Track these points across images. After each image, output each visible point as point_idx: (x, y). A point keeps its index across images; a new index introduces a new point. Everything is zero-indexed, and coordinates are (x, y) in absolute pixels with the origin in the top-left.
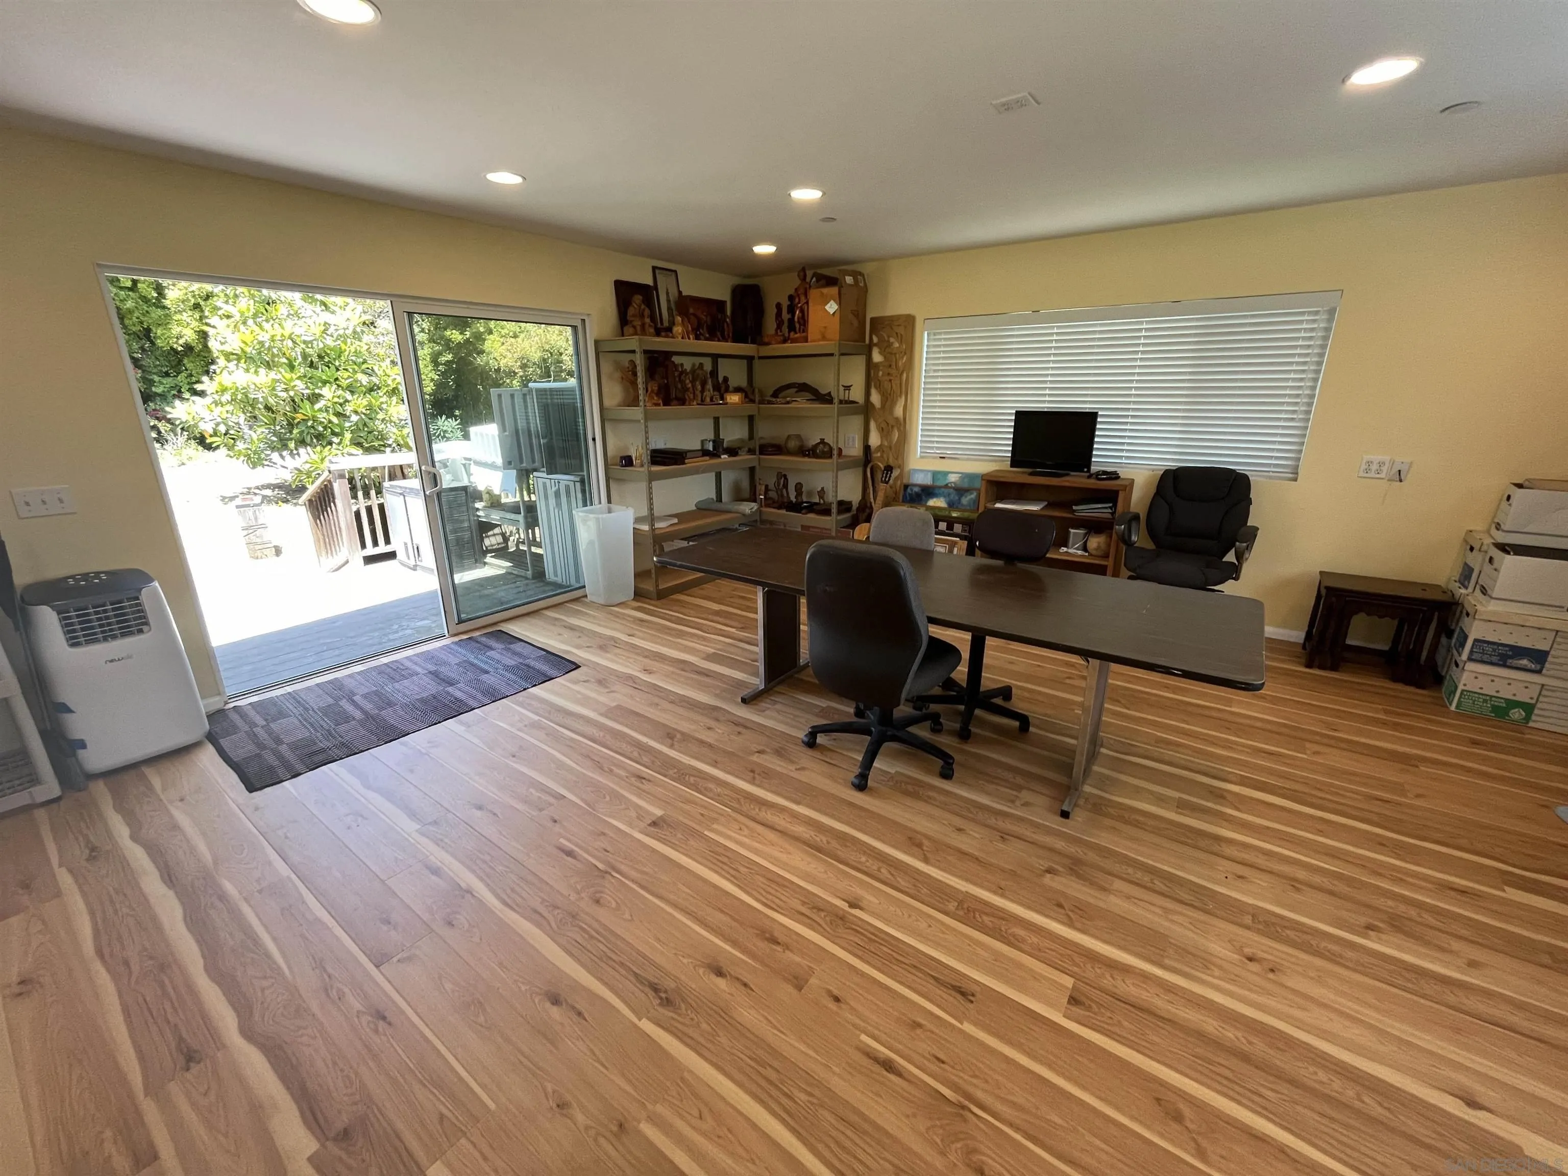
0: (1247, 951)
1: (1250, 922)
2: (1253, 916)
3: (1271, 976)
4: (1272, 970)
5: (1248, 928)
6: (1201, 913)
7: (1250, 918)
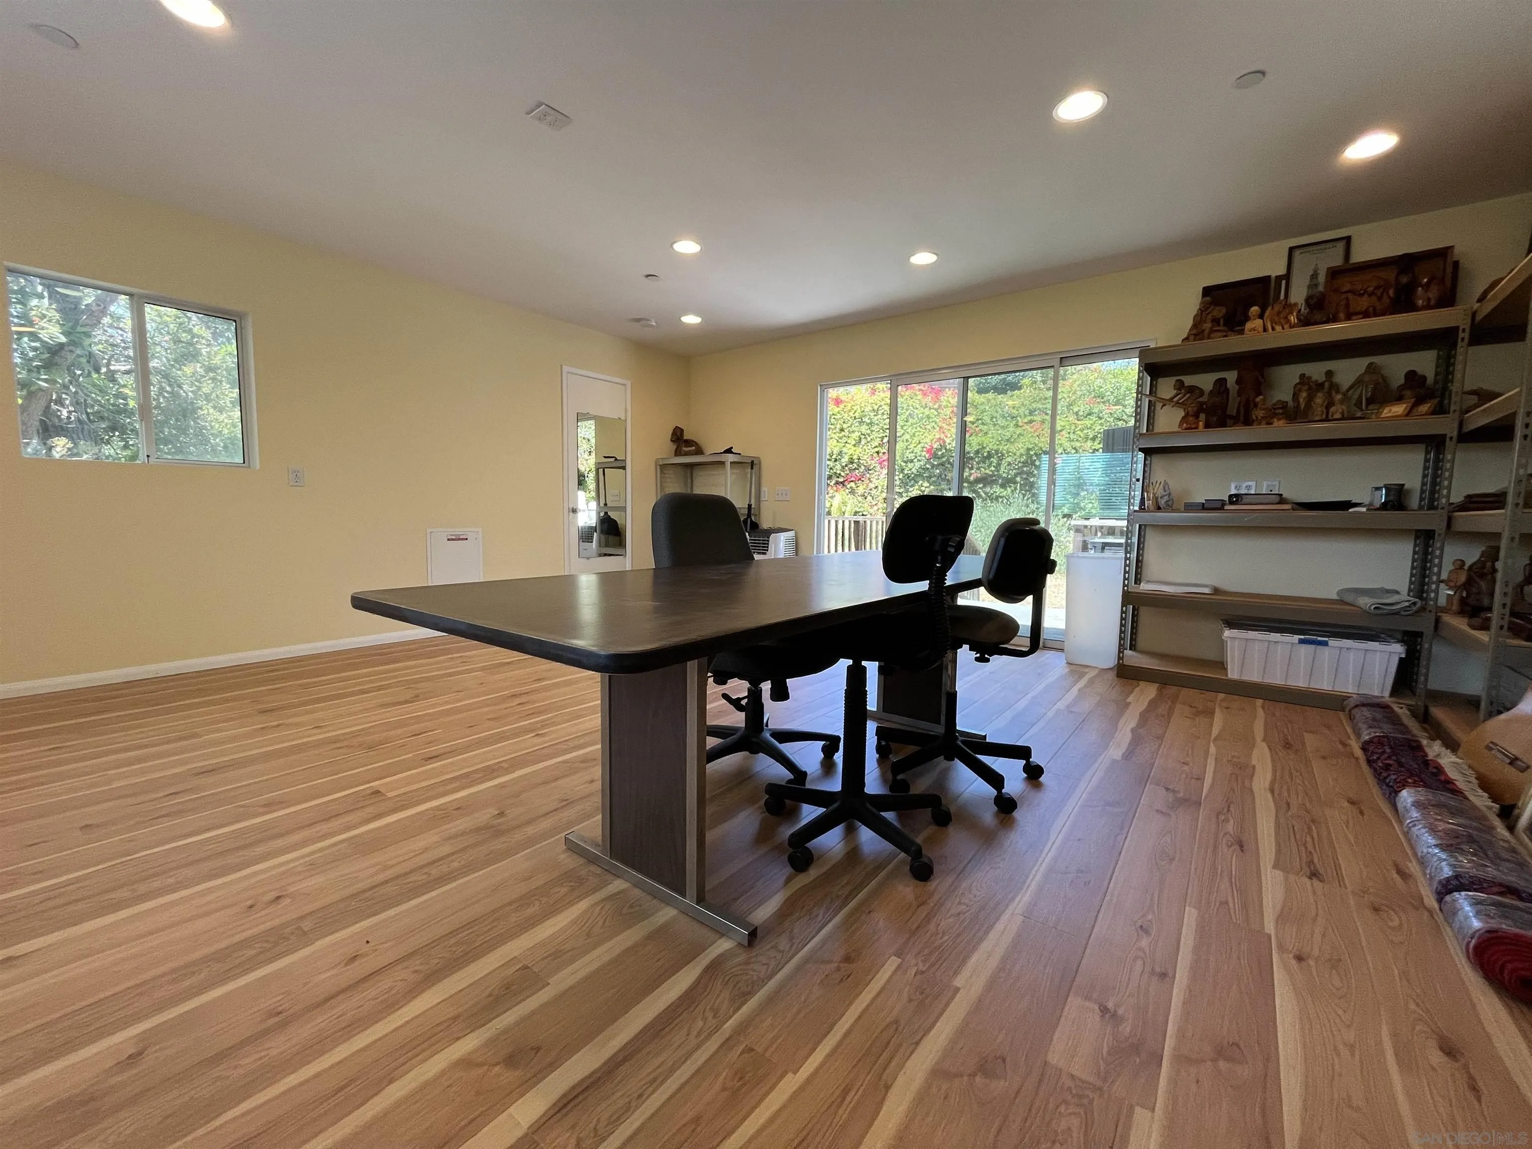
0: (288, 901)
1: (302, 925)
2: (305, 933)
3: (249, 903)
4: (251, 907)
5: (302, 918)
6: (355, 892)
7: (306, 929)
